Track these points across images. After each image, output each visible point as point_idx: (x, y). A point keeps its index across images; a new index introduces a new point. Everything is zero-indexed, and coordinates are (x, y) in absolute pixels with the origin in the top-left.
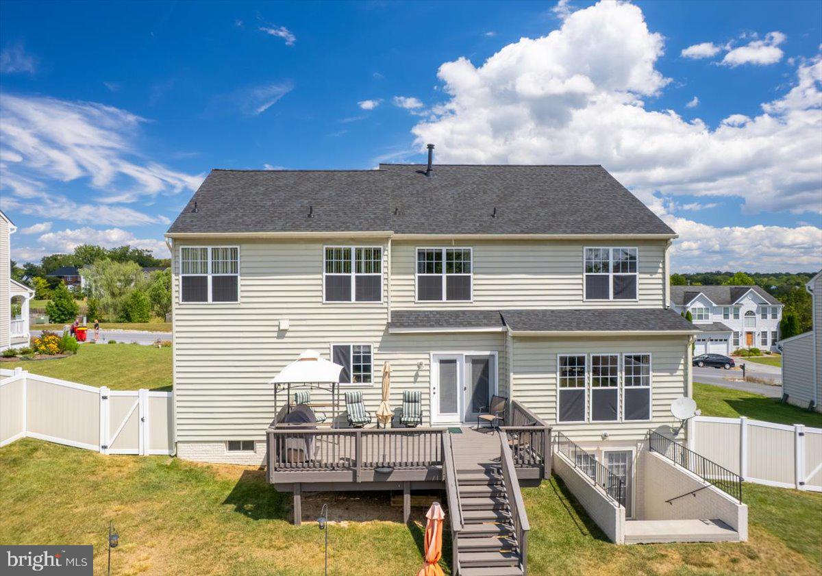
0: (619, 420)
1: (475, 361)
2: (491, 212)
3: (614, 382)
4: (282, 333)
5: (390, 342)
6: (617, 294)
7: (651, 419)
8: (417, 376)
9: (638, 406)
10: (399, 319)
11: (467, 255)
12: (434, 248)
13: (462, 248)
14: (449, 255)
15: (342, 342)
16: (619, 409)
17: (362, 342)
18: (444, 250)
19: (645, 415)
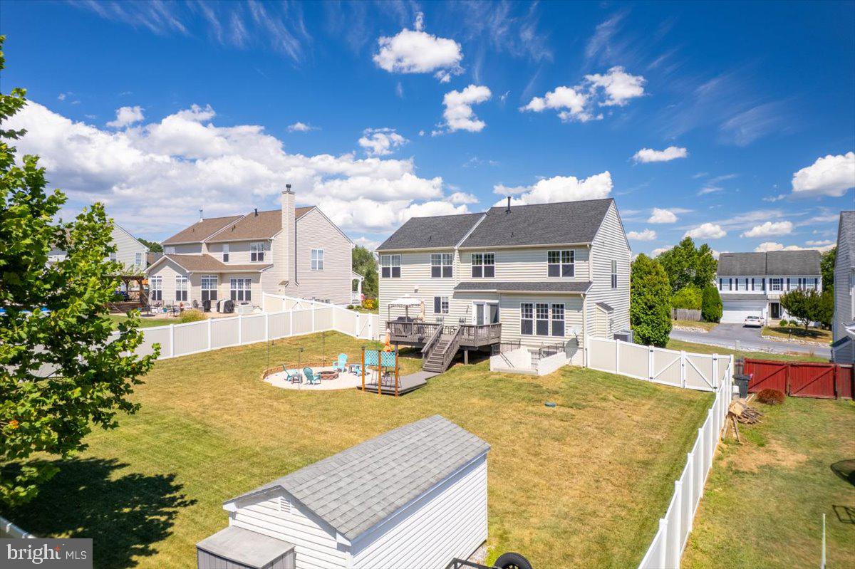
0: (549, 336)
1: (492, 305)
2: (511, 234)
3: (547, 317)
4: (416, 291)
5: (457, 296)
6: (564, 274)
7: (565, 336)
8: (467, 311)
9: (559, 329)
10: (462, 286)
11: (493, 256)
12: (479, 253)
13: (491, 253)
14: (485, 257)
15: (438, 295)
16: (549, 330)
17: (445, 295)
18: (483, 254)
19: (562, 334)
